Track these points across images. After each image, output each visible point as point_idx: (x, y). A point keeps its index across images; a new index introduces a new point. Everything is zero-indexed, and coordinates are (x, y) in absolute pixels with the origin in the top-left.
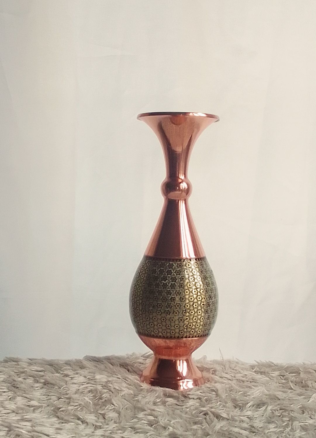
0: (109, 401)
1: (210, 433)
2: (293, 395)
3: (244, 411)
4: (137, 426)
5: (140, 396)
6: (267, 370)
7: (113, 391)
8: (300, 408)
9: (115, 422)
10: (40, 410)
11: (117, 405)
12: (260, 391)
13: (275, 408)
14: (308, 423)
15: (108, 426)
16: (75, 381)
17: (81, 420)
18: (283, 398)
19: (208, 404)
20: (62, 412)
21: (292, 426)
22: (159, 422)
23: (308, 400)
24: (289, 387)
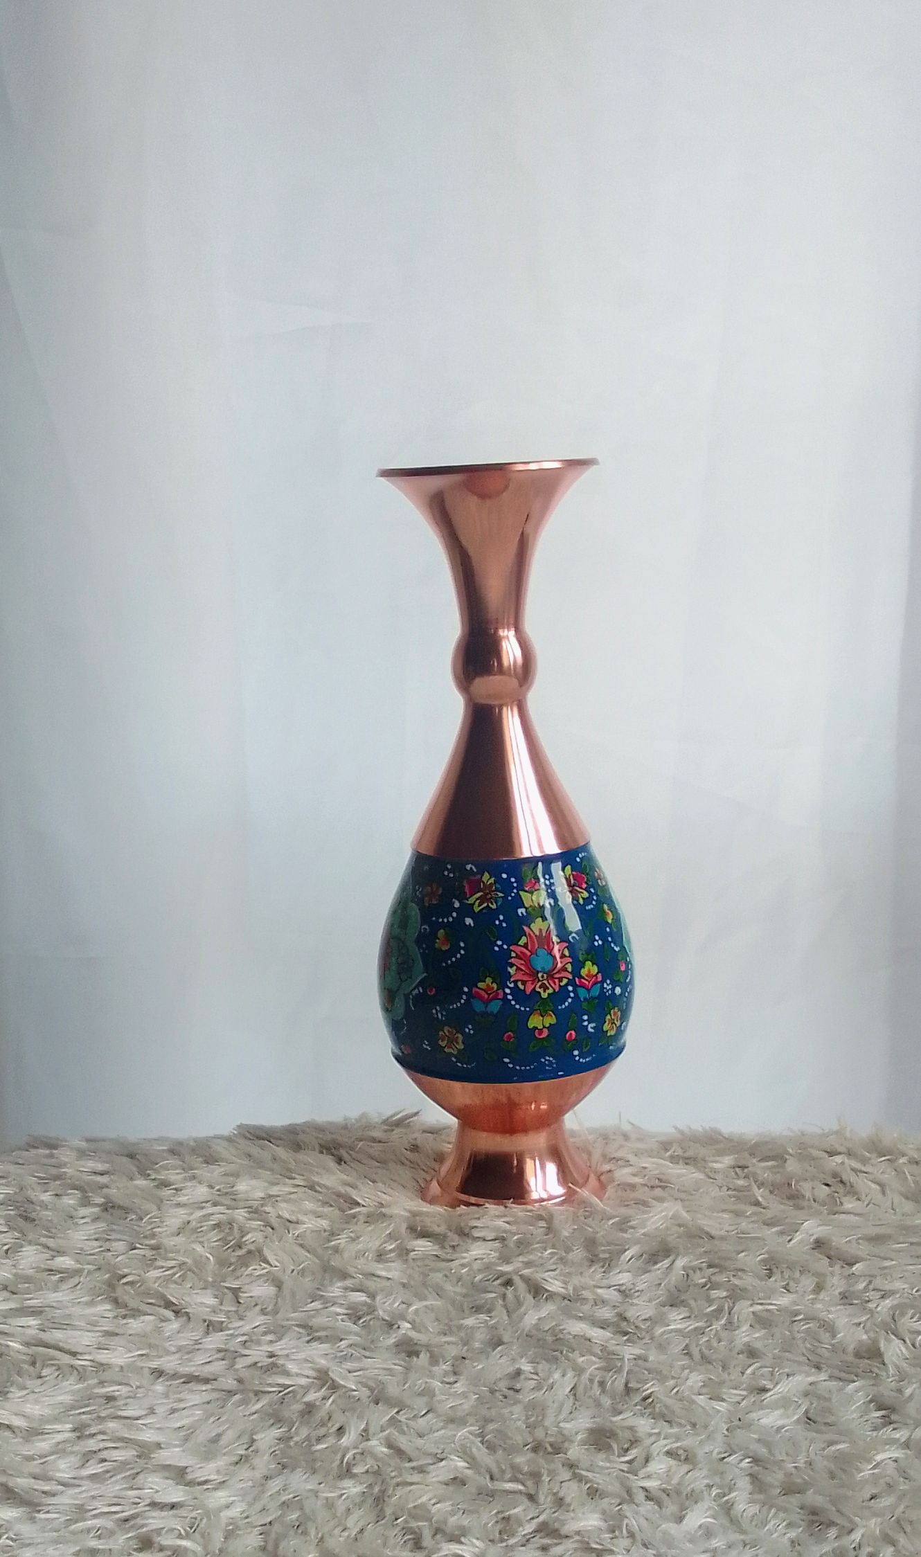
0: (257, 1254)
1: (506, 1339)
2: (751, 1226)
3: (612, 1273)
4: (318, 1321)
5: (345, 1236)
6: (702, 1152)
7: (275, 1225)
8: (762, 1260)
9: (263, 1312)
10: (75, 1280)
11: (278, 1264)
12: (666, 1216)
13: (696, 1263)
14: (775, 1304)
15: (241, 1323)
16: (183, 1199)
17: (174, 1308)
18: (723, 1233)
19: (520, 1254)
20: (128, 1288)
21: (730, 1314)
22: (377, 1311)
23: (789, 1238)
24: (753, 1200)
